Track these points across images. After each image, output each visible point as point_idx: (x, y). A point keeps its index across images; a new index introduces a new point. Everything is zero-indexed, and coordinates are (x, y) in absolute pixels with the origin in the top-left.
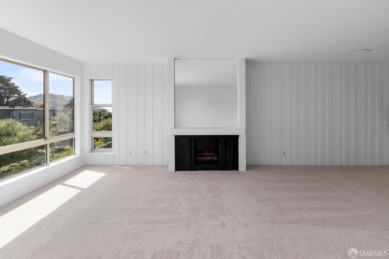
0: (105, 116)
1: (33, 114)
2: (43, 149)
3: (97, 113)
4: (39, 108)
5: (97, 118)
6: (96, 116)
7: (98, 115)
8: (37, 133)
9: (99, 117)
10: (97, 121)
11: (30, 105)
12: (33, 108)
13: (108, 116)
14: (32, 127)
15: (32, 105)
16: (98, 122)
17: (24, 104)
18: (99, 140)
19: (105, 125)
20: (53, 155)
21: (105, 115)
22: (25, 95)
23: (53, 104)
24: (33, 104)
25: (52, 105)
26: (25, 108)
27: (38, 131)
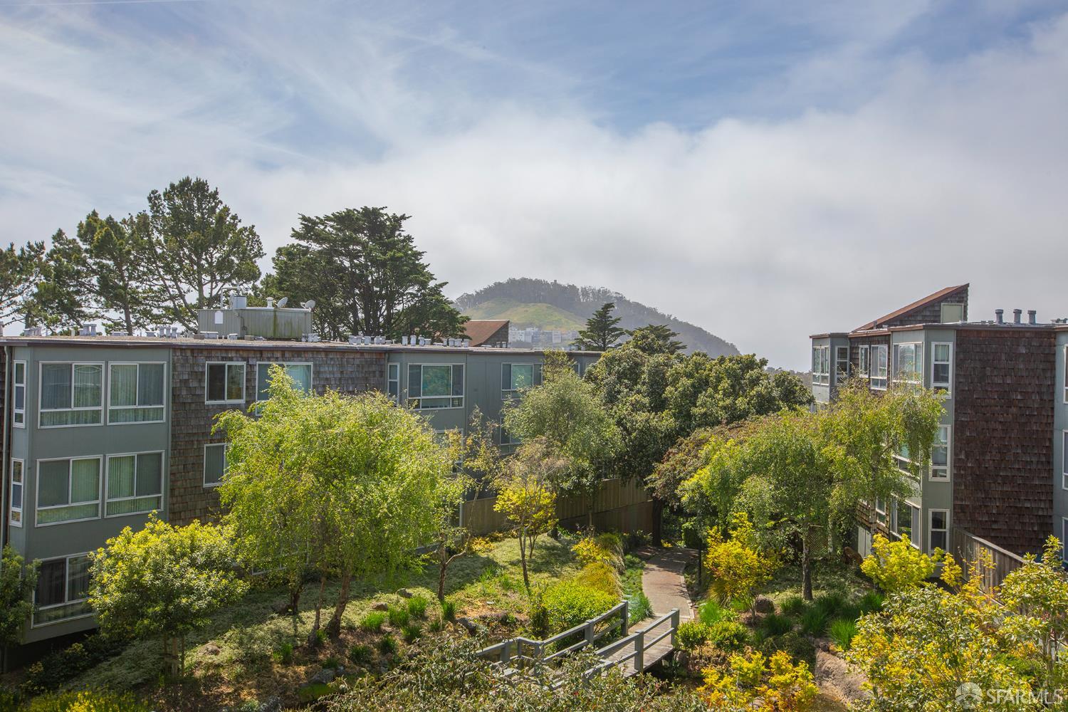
0: (759, 395)
1: (458, 370)
2: (492, 541)
3: (719, 380)
4: (486, 343)
5: (721, 403)
6: (716, 391)
7: (724, 390)
8: (469, 464)
9: (728, 401)
10: (719, 423)
11: (454, 329)
12: (465, 346)
13: (775, 394)
14: (452, 434)
15: (463, 329)
16: (727, 424)
17: (436, 327)
18: (734, 534)
19: (763, 448)
20: (526, 576)
21: (757, 389)
22: (442, 285)
23: (540, 327)
24: (465, 325)
25: (536, 330)
26: (437, 346)
27: (473, 454)
